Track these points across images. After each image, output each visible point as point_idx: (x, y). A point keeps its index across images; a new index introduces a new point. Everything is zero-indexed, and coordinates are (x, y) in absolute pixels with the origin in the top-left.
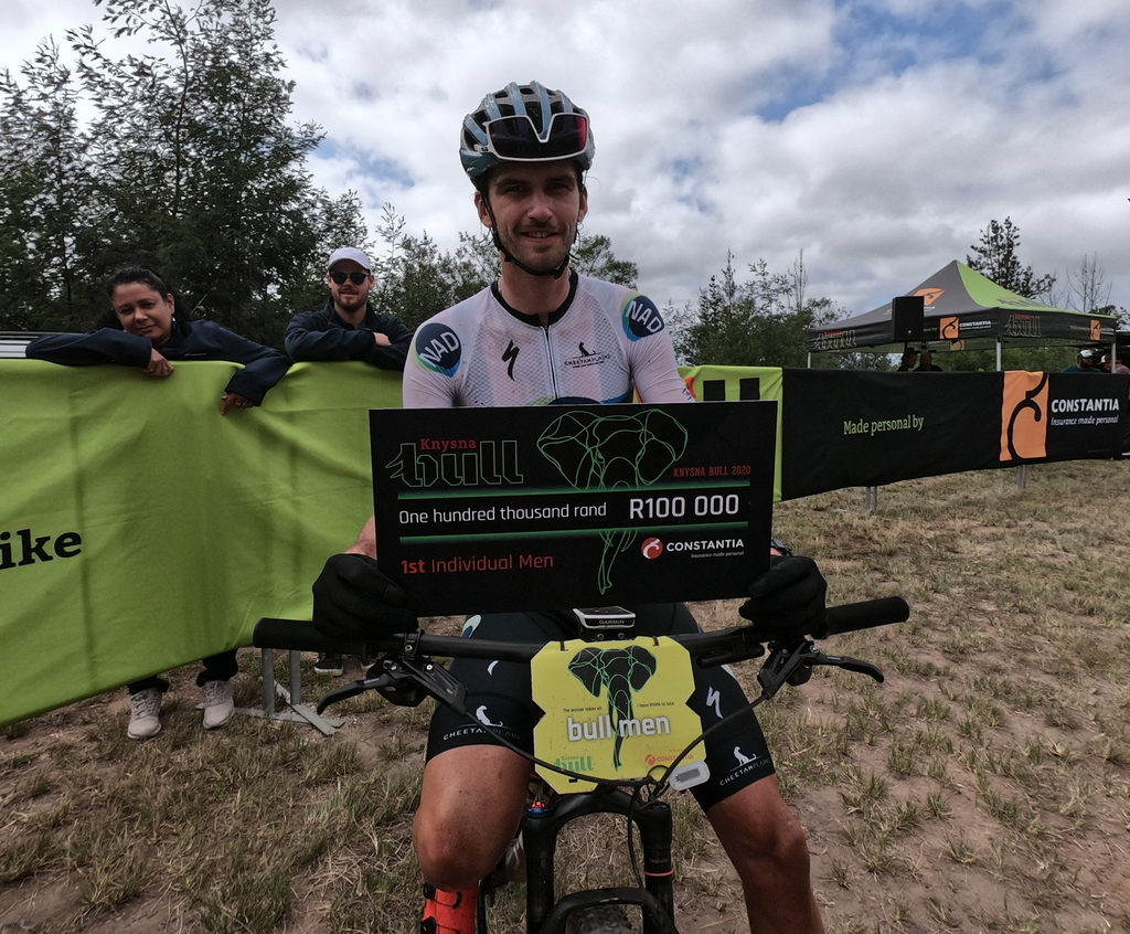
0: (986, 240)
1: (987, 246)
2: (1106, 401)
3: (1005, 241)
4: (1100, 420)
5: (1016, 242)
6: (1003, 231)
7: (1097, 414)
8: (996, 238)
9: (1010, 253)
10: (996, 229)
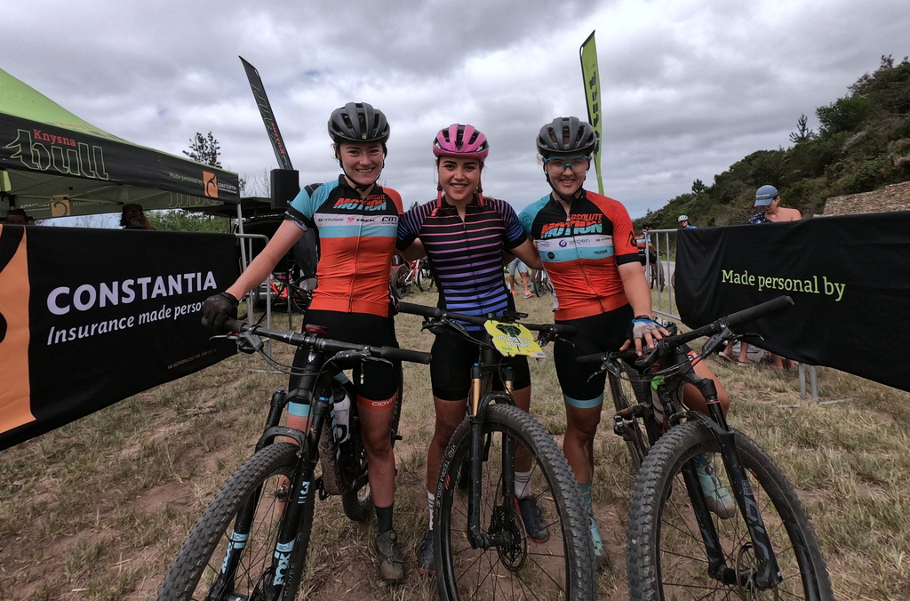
0: (195, 148)
1: (196, 153)
2: (189, 276)
3: (209, 150)
4: (180, 310)
5: (218, 151)
6: (207, 142)
7: (174, 300)
8: (202, 146)
9: (214, 159)
10: (201, 140)
